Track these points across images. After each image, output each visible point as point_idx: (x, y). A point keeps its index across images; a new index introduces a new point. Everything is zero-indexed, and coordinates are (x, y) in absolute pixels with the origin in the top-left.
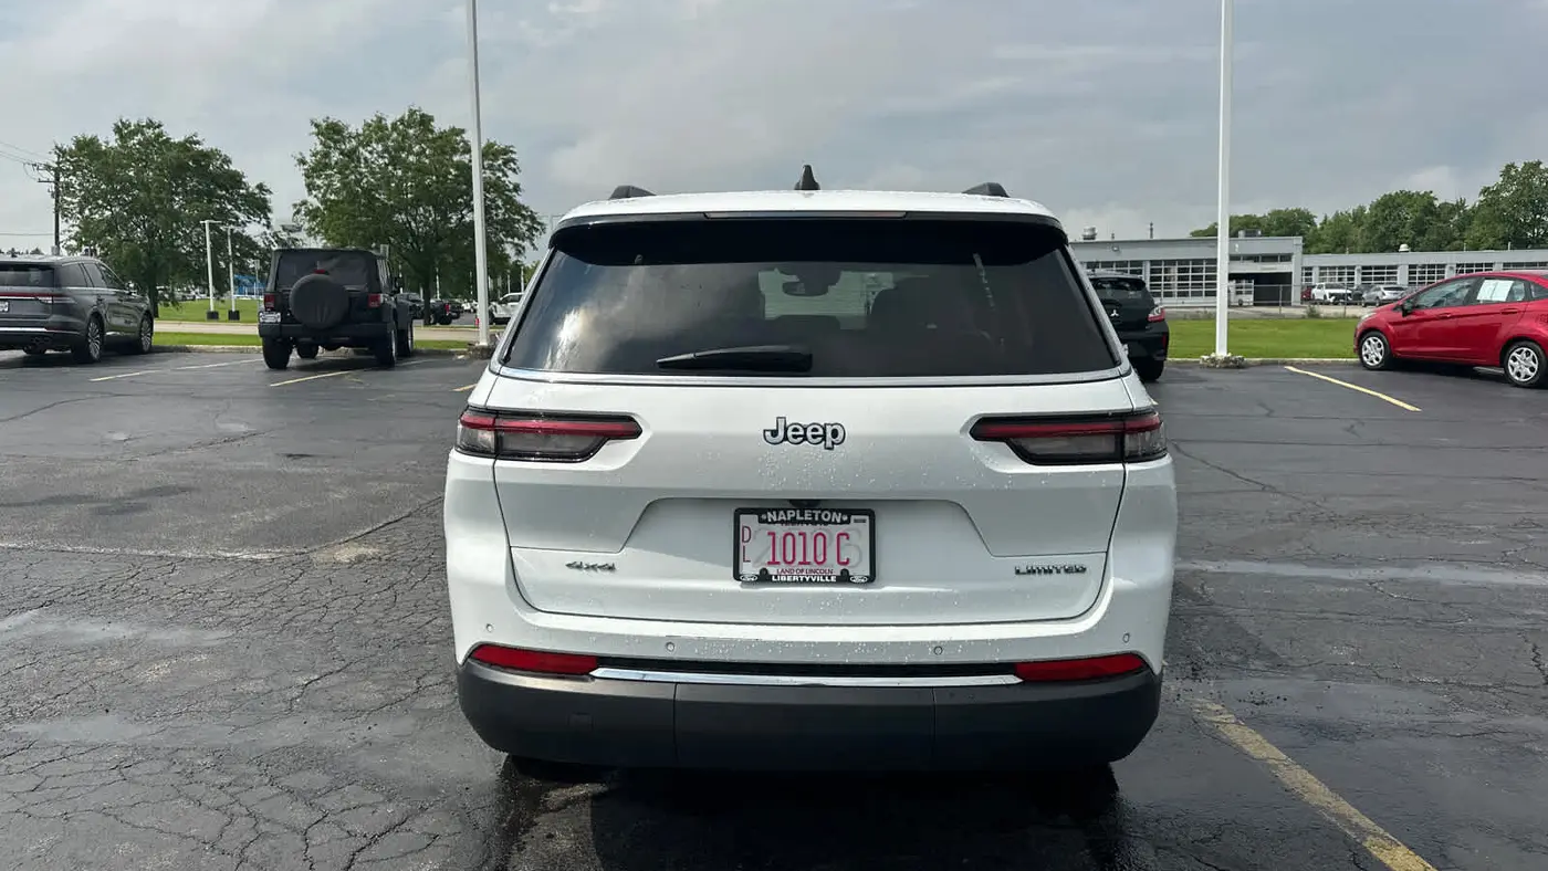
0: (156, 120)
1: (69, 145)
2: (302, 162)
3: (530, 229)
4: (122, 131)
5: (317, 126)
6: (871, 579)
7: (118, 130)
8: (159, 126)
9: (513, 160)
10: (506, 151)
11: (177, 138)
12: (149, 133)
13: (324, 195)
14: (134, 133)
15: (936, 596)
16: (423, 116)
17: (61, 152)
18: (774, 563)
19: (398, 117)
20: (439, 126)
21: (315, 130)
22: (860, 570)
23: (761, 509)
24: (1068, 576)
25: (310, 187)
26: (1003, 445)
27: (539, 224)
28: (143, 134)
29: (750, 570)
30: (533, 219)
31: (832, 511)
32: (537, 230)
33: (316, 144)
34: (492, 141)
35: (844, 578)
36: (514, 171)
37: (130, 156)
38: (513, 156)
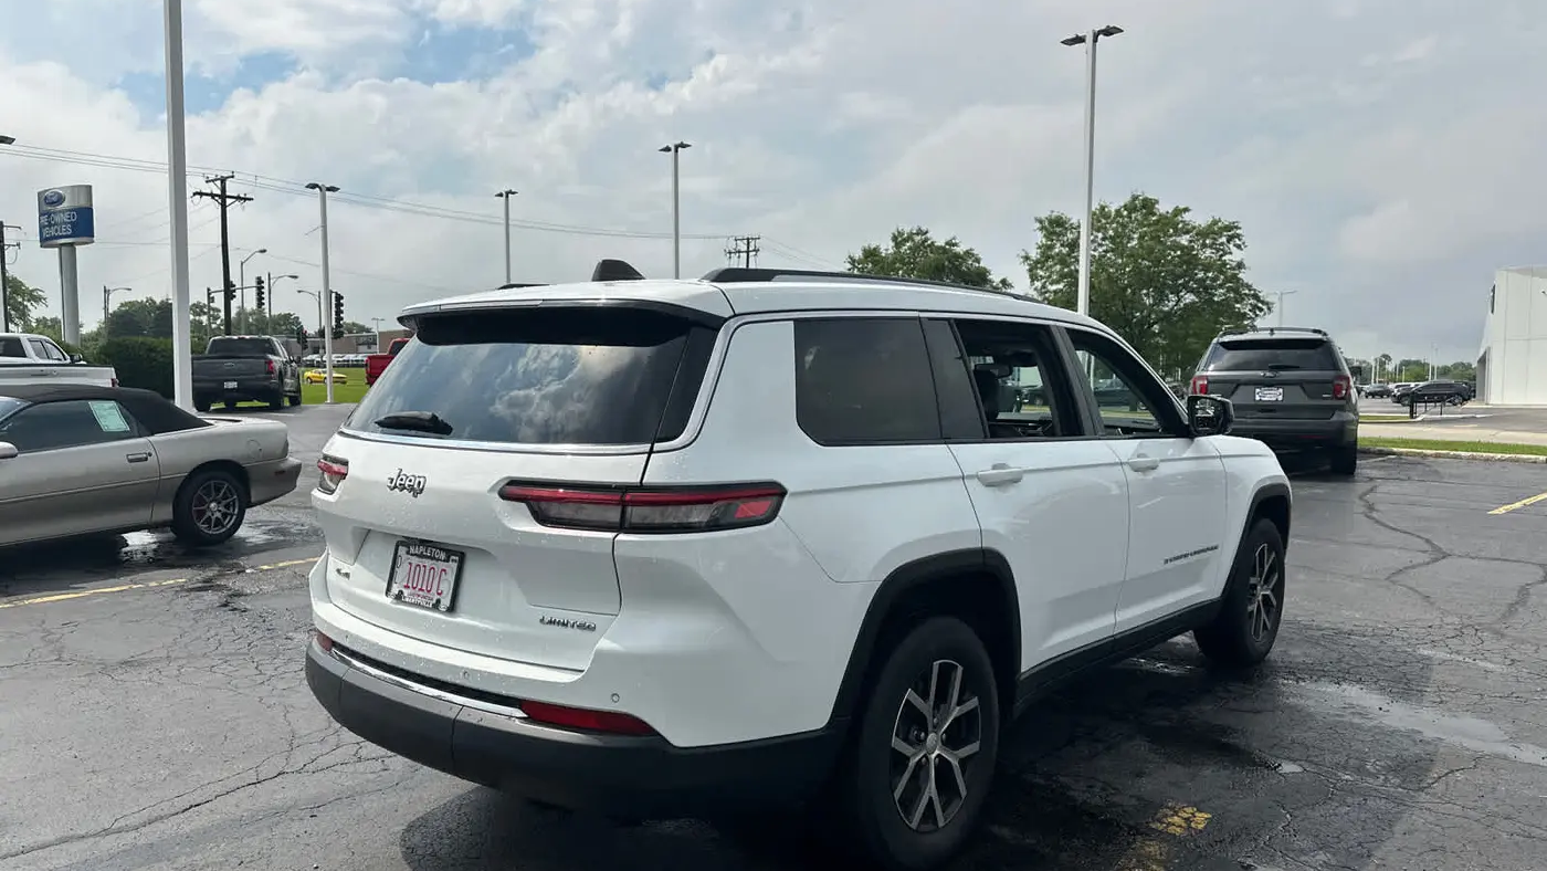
0: (924, 229)
1: (858, 254)
2: (1027, 258)
3: (1254, 308)
4: (898, 240)
5: (1041, 222)
6: (452, 609)
7: (895, 238)
8: (927, 232)
9: (1238, 236)
10: (1228, 228)
11: (940, 242)
12: (917, 238)
13: (1044, 286)
14: (906, 240)
15: (486, 631)
16: (1145, 200)
17: (853, 261)
18: (407, 587)
19: (1122, 204)
20: (1164, 208)
21: (1038, 225)
22: (446, 602)
23: (407, 542)
24: (579, 631)
25: (1034, 278)
26: (523, 505)
27: (1263, 302)
28: (913, 240)
29: (395, 589)
30: (1256, 297)
31: (441, 549)
32: (1261, 310)
33: (1040, 238)
34: (1217, 218)
35: (436, 606)
36: (1239, 247)
37: (902, 261)
38: (1238, 232)
